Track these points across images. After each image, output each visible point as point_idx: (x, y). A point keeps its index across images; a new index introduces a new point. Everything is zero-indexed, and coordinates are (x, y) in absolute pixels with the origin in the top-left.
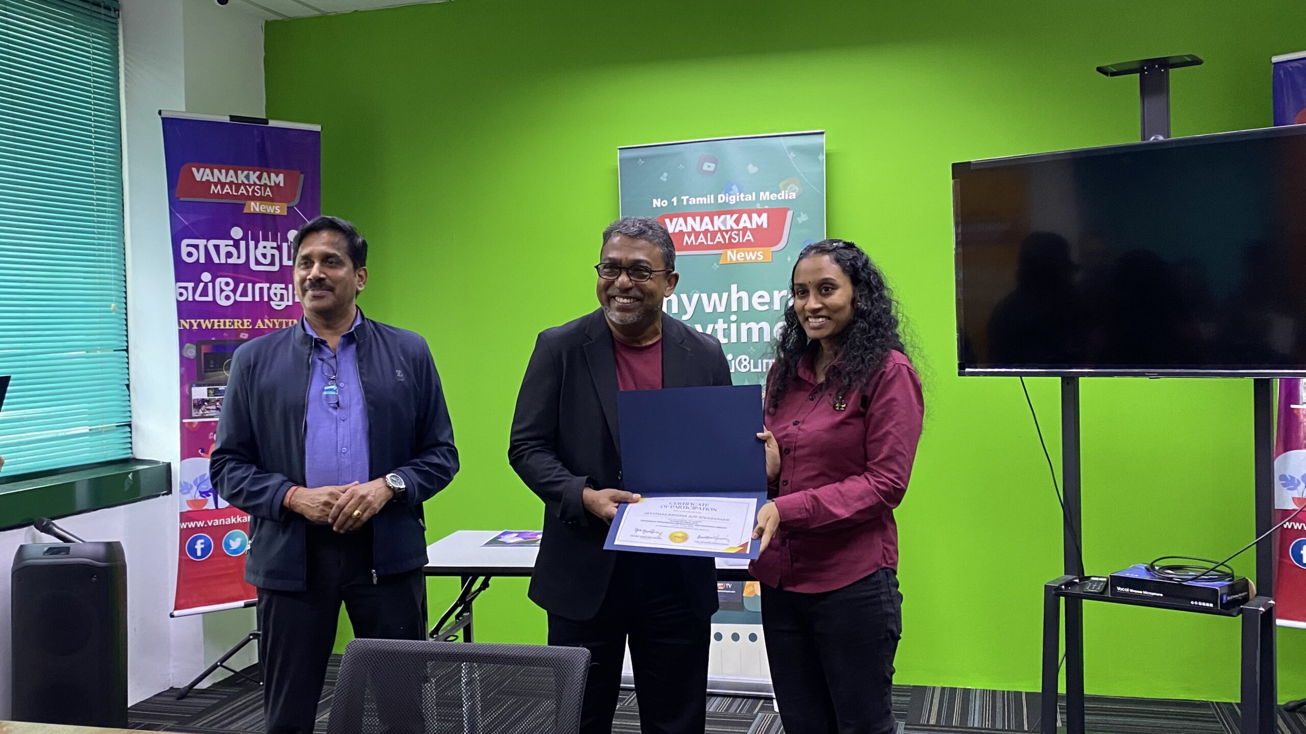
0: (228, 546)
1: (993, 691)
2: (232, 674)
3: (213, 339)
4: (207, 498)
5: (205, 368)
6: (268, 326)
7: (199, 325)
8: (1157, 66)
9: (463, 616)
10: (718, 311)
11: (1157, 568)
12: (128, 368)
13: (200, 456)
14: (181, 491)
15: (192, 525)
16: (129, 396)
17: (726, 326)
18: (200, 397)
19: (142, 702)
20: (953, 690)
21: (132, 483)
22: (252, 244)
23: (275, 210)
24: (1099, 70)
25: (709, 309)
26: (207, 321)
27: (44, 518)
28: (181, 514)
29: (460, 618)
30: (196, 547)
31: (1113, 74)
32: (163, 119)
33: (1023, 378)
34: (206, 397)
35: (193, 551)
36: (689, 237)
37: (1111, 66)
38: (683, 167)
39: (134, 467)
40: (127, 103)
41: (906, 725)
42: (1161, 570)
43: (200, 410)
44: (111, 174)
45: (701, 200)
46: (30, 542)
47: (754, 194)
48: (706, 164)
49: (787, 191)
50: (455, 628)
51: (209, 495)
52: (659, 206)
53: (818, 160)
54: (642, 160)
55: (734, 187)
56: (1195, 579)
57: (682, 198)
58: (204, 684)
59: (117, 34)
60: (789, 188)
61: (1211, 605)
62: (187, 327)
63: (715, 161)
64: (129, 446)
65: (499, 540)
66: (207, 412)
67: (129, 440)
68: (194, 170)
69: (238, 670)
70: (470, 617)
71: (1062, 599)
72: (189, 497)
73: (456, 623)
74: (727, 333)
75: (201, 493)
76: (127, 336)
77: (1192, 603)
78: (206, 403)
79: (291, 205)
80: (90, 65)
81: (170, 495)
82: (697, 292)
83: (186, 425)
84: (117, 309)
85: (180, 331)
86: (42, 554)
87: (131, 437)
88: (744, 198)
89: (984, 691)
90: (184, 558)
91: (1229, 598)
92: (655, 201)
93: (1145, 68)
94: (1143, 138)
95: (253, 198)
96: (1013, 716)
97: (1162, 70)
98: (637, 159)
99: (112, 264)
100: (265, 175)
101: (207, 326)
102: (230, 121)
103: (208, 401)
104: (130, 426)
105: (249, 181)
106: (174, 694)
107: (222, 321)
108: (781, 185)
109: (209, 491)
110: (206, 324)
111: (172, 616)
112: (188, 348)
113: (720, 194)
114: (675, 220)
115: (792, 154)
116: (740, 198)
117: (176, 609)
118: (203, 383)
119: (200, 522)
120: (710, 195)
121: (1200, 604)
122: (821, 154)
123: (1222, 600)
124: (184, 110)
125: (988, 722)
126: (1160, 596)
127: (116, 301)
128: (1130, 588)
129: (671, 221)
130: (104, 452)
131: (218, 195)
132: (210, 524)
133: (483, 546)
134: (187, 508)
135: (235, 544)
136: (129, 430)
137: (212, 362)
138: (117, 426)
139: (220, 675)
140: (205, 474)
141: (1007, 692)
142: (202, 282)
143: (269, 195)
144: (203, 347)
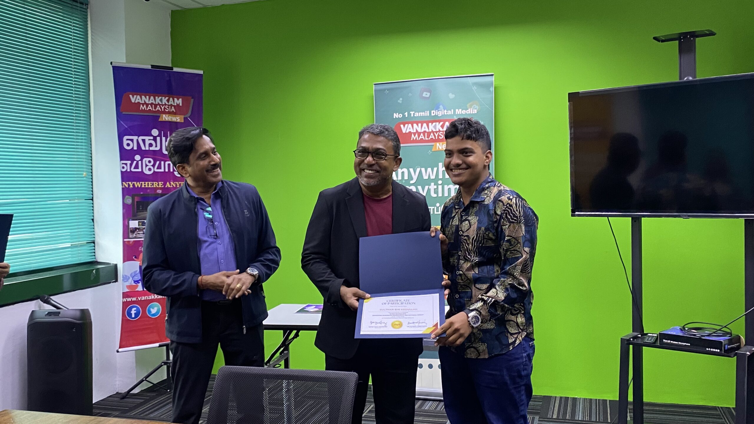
0: (150, 312)
1: (590, 399)
2: (152, 385)
3: (142, 193)
4: (138, 284)
5: (137, 210)
6: (173, 185)
7: (134, 185)
8: (688, 36)
9: (284, 353)
10: (431, 178)
11: (686, 329)
12: (93, 210)
13: (134, 260)
14: (123, 280)
15: (129, 299)
16: (94, 225)
17: (435, 187)
18: (134, 227)
19: (100, 400)
20: (567, 398)
21: (95, 275)
22: (164, 139)
23: (177, 119)
24: (655, 38)
25: (426, 177)
26: (138, 183)
27: (46, 295)
28: (123, 293)
29: (283, 354)
30: (132, 312)
31: (663, 41)
32: (113, 67)
33: (609, 218)
34: (137, 226)
35: (130, 315)
36: (415, 136)
37: (661, 36)
38: (411, 95)
39: (96, 266)
40: (92, 57)
41: (539, 418)
42: (689, 330)
43: (134, 234)
44: (83, 98)
45: (421, 114)
46: (37, 309)
47: (452, 110)
48: (425, 93)
49: (471, 109)
50: (279, 360)
51: (139, 283)
52: (397, 117)
53: (490, 91)
54: (387, 91)
55: (441, 107)
56: (709, 335)
57: (411, 112)
58: (136, 391)
59: (87, 18)
60: (473, 107)
61: (719, 351)
62: (127, 186)
63: (430, 91)
64: (94, 254)
65: (305, 309)
66: (138, 235)
67: (94, 251)
68: (131, 96)
69: (155, 383)
70: (288, 353)
71: (631, 346)
72: (128, 284)
73: (280, 357)
74: (436, 191)
75: (135, 282)
76: (92, 191)
77: (707, 349)
78: (137, 230)
79: (186, 116)
80: (72, 36)
81: (117, 283)
82: (419, 167)
83: (126, 242)
84: (87, 176)
85: (123, 188)
86: (44, 315)
87: (94, 249)
88: (447, 113)
89: (585, 399)
90: (124, 318)
91: (729, 347)
92: (395, 114)
93: (682, 37)
94: (680, 78)
95: (164, 112)
96: (601, 414)
97: (692, 39)
98: (385, 90)
99: (84, 150)
100: (171, 99)
101: (138, 186)
102: (152, 68)
103: (139, 229)
104: (94, 243)
105: (162, 103)
106: (119, 396)
107: (147, 183)
108: (468, 105)
109: (140, 280)
110: (137, 184)
111: (118, 352)
112: (128, 198)
113: (433, 110)
114: (406, 125)
115: (475, 87)
116: (444, 113)
117: (120, 348)
118: (135, 218)
119: (134, 298)
120: (427, 111)
121: (712, 350)
122: (492, 87)
123: (724, 348)
124: (125, 62)
125: (587, 417)
126: (688, 345)
127: (86, 171)
128: (671, 340)
129: (404, 126)
130: (80, 258)
131: (144, 111)
132: (140, 299)
133: (295, 313)
134: (127, 290)
135: (154, 311)
136: (94, 245)
137: (141, 206)
138: (87, 243)
139: (145, 386)
140: (137, 271)
141: (598, 400)
142: (136, 160)
143: (173, 111)
144: (136, 197)
